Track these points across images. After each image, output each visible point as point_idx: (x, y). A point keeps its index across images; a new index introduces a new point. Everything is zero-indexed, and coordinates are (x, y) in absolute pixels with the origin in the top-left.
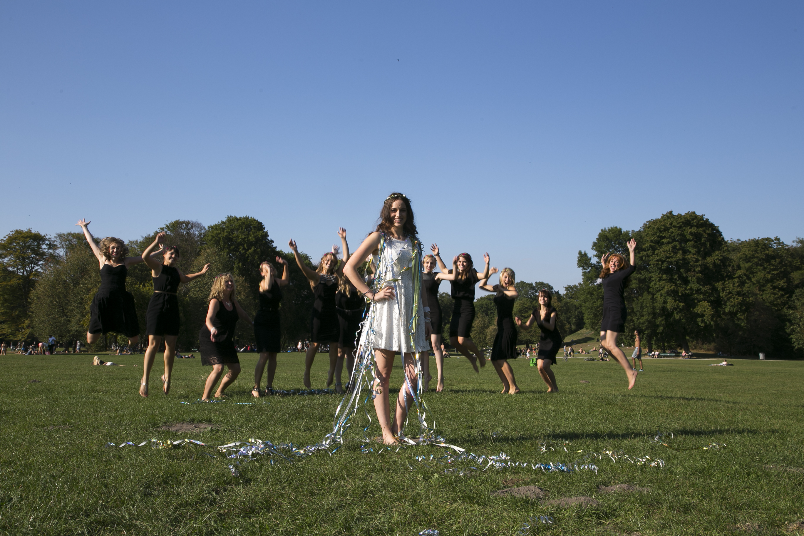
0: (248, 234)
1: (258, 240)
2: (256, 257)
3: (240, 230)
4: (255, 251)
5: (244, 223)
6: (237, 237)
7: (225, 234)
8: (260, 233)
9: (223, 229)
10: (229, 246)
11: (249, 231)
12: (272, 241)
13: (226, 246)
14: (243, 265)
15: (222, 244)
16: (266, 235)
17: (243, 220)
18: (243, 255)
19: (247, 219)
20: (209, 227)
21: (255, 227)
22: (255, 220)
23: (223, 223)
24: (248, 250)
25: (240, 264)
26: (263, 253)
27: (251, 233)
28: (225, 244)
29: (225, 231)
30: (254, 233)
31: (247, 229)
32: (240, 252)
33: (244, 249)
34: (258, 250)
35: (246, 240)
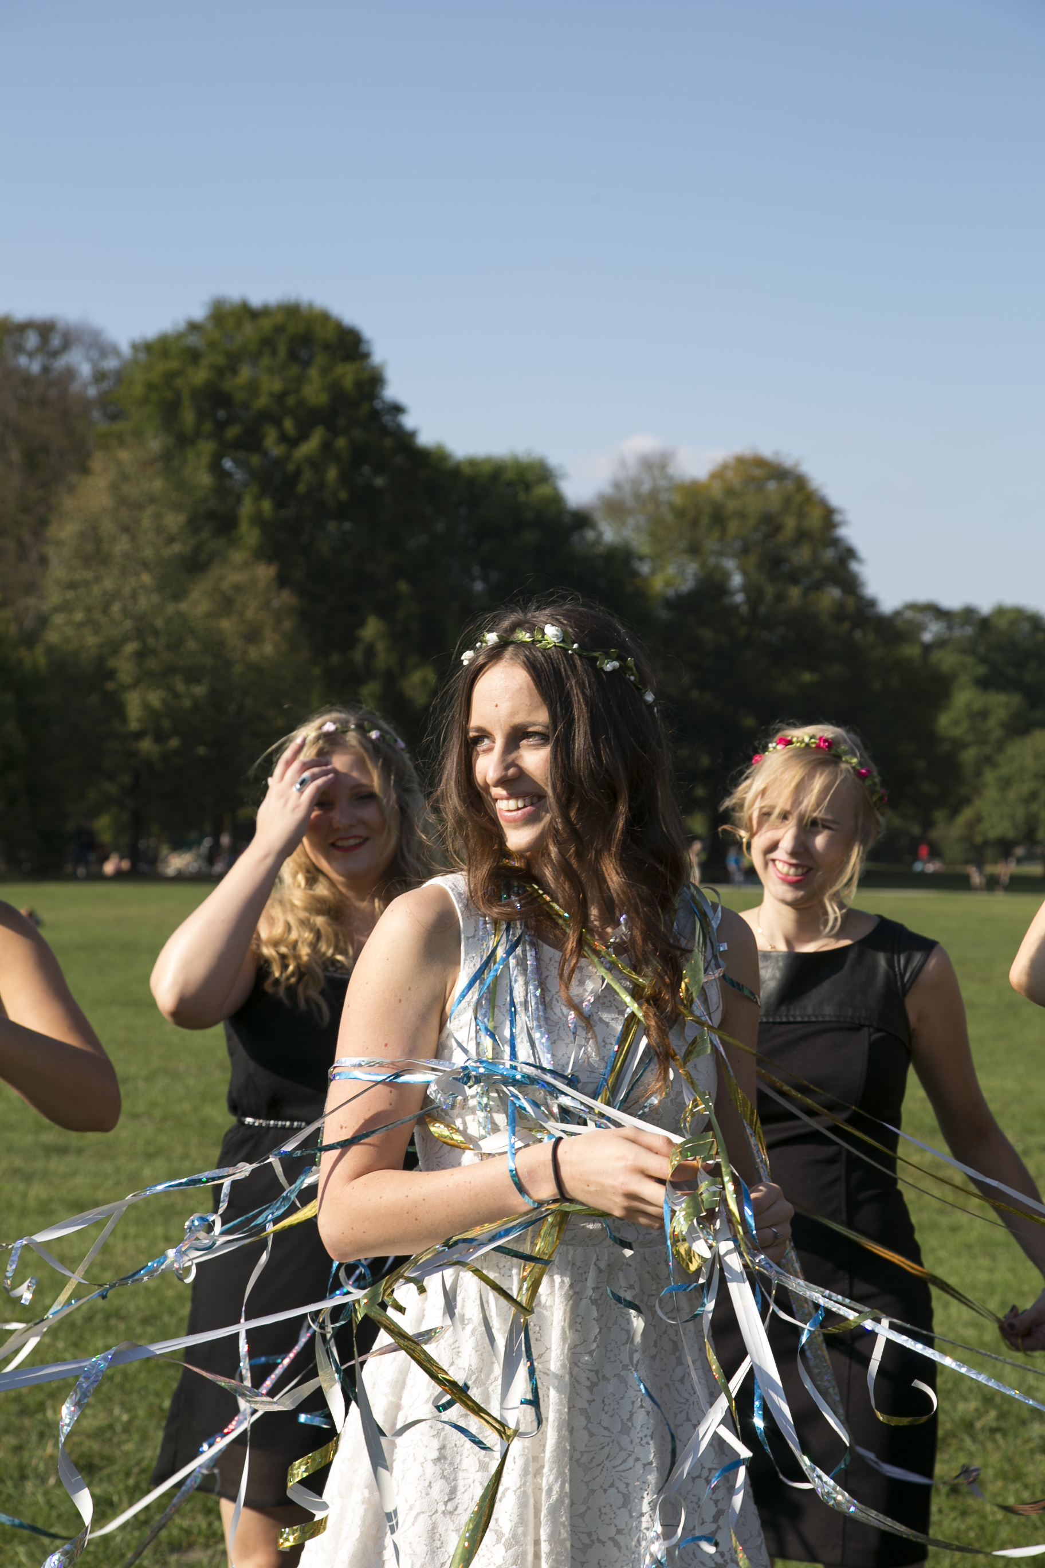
0: (300, 381)
1: (338, 396)
2: (332, 474)
3: (265, 361)
4: (326, 447)
5: (279, 329)
6: (253, 387)
7: (200, 376)
8: (347, 374)
9: (193, 356)
10: (221, 426)
11: (306, 364)
12: (398, 409)
13: (208, 426)
14: (280, 504)
15: (188, 417)
16: (374, 381)
17: (279, 318)
18: (279, 463)
19: (292, 311)
21: (327, 346)
22: (325, 317)
23: (194, 327)
24: (293, 443)
25: (267, 505)
26: (359, 455)
27: (313, 373)
28: (201, 416)
29: (205, 362)
30: (324, 371)
31: (293, 356)
32: (265, 454)
33: (283, 438)
34: (341, 442)
35: (291, 401)
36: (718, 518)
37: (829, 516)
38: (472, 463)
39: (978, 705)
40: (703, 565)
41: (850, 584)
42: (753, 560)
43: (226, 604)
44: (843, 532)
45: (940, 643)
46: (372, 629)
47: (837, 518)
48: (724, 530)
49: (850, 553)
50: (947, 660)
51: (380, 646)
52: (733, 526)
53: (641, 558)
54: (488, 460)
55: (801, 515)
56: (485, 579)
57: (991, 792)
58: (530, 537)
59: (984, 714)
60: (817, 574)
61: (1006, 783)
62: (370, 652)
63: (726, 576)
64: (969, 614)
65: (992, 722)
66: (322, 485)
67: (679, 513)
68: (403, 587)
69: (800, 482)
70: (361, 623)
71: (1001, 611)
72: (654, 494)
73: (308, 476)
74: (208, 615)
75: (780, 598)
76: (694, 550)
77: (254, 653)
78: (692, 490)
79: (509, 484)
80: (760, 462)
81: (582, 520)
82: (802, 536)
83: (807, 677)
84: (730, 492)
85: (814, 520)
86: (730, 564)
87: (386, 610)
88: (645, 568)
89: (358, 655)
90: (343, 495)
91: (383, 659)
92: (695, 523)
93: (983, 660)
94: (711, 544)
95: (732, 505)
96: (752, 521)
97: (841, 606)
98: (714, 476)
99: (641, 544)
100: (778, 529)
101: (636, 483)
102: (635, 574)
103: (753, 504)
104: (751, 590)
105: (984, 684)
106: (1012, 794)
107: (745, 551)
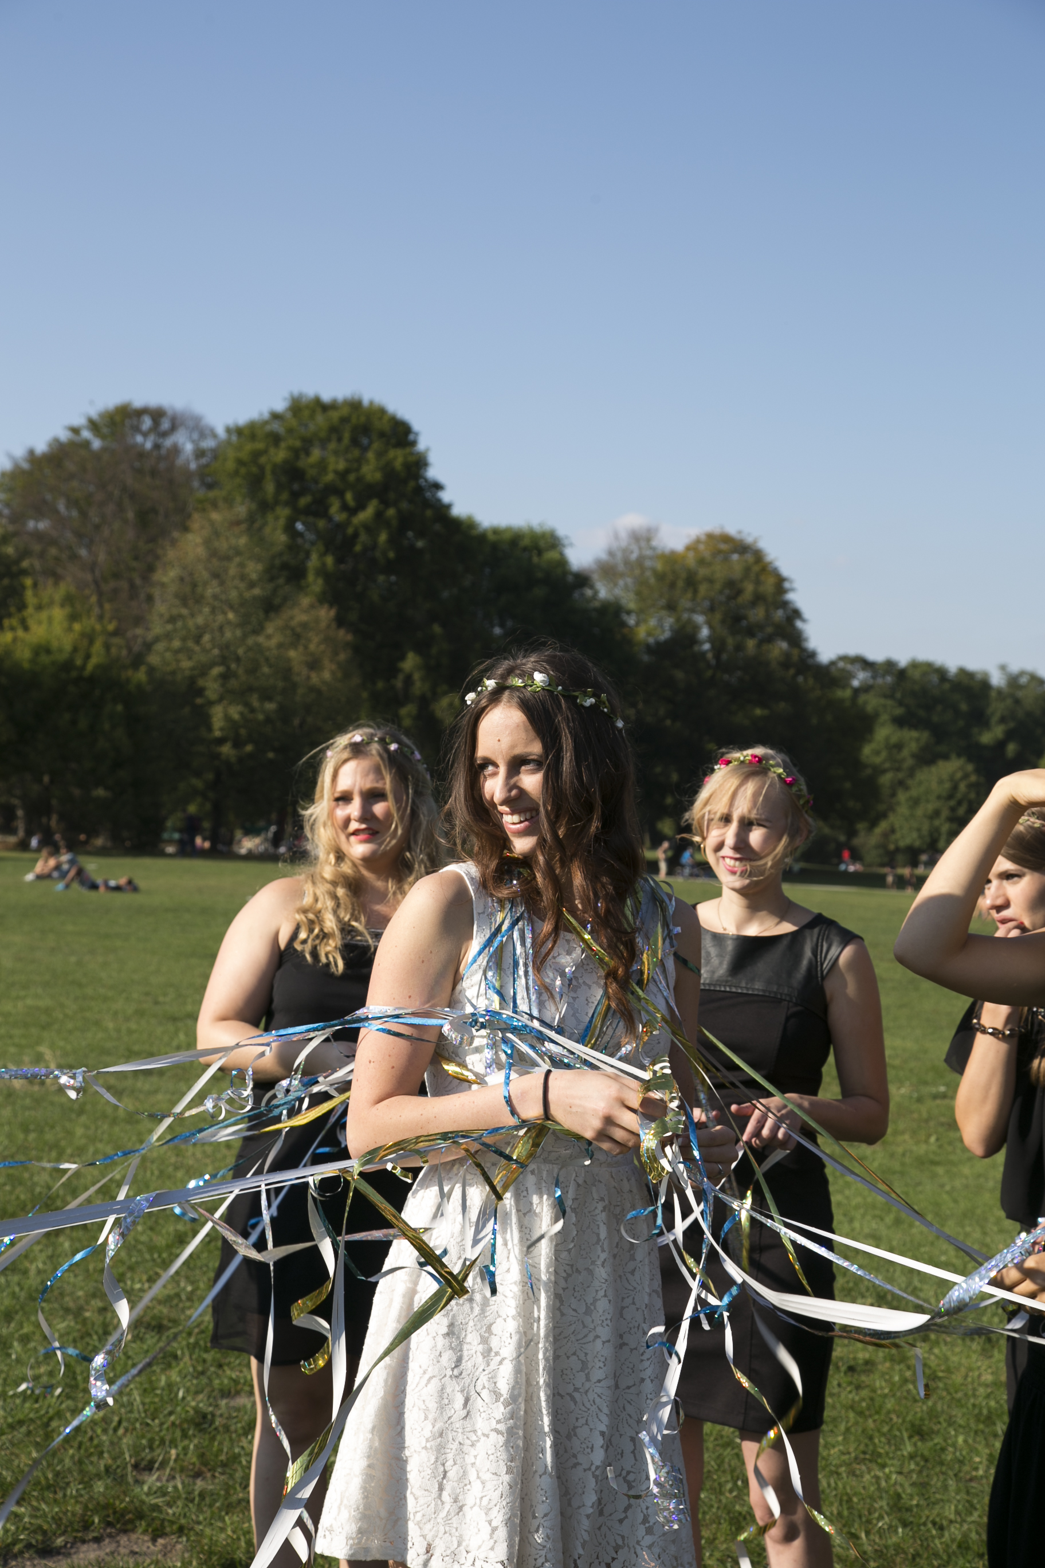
0: (359, 461)
1: (391, 476)
2: (383, 537)
3: (332, 445)
4: (379, 515)
5: (344, 420)
6: (322, 465)
7: (280, 455)
8: (397, 457)
9: (275, 439)
10: (295, 495)
11: (365, 449)
12: (438, 486)
13: (285, 496)
14: (339, 560)
15: (270, 487)
16: (420, 463)
17: (345, 411)
18: (340, 527)
19: (355, 405)
20: (228, 430)
21: (382, 435)
22: (382, 411)
23: (275, 416)
24: (353, 511)
25: (329, 560)
26: (405, 522)
27: (371, 455)
28: (279, 487)
29: (283, 445)
30: (380, 455)
31: (355, 442)
32: (330, 519)
33: (345, 507)
34: (391, 512)
35: (352, 477)
36: (691, 582)
37: (780, 584)
38: (496, 531)
39: (894, 740)
40: (678, 620)
41: (796, 639)
42: (718, 616)
43: (296, 637)
44: (790, 596)
45: (865, 689)
46: (410, 662)
47: (787, 585)
48: (695, 591)
49: (796, 614)
50: (871, 702)
51: (416, 676)
52: (703, 589)
53: (629, 613)
54: (508, 529)
55: (758, 582)
56: (502, 625)
57: (903, 810)
58: (539, 592)
59: (899, 746)
60: (769, 630)
61: (915, 802)
62: (408, 680)
63: (697, 628)
64: (890, 665)
65: (905, 753)
66: (375, 546)
67: (660, 577)
68: (437, 629)
69: (758, 556)
70: (403, 657)
71: (914, 665)
72: (640, 561)
73: (363, 537)
74: (280, 646)
75: (739, 647)
76: (671, 607)
77: (315, 679)
78: (671, 559)
79: (525, 549)
80: (726, 539)
81: (582, 580)
82: (758, 598)
83: (758, 712)
84: (702, 562)
85: (768, 586)
86: (700, 619)
87: (422, 648)
88: (631, 621)
89: (399, 683)
90: (391, 555)
91: (419, 686)
92: (672, 585)
93: (901, 704)
94: (685, 602)
95: (703, 572)
96: (718, 586)
97: (787, 655)
98: (688, 548)
99: (630, 602)
100: (739, 592)
101: (626, 551)
102: (623, 624)
103: (720, 572)
104: (715, 640)
105: (900, 722)
106: (919, 812)
107: (712, 609)
